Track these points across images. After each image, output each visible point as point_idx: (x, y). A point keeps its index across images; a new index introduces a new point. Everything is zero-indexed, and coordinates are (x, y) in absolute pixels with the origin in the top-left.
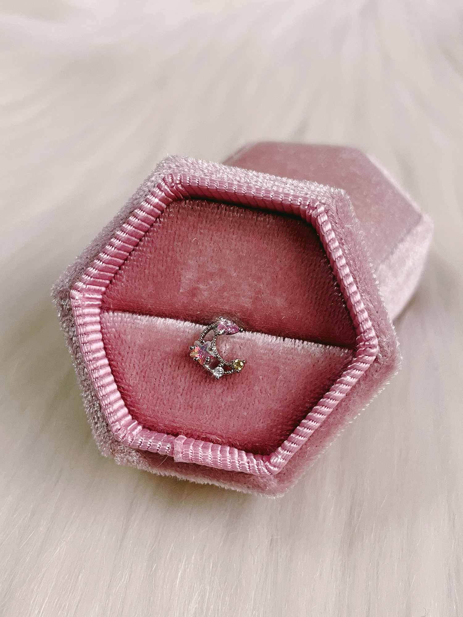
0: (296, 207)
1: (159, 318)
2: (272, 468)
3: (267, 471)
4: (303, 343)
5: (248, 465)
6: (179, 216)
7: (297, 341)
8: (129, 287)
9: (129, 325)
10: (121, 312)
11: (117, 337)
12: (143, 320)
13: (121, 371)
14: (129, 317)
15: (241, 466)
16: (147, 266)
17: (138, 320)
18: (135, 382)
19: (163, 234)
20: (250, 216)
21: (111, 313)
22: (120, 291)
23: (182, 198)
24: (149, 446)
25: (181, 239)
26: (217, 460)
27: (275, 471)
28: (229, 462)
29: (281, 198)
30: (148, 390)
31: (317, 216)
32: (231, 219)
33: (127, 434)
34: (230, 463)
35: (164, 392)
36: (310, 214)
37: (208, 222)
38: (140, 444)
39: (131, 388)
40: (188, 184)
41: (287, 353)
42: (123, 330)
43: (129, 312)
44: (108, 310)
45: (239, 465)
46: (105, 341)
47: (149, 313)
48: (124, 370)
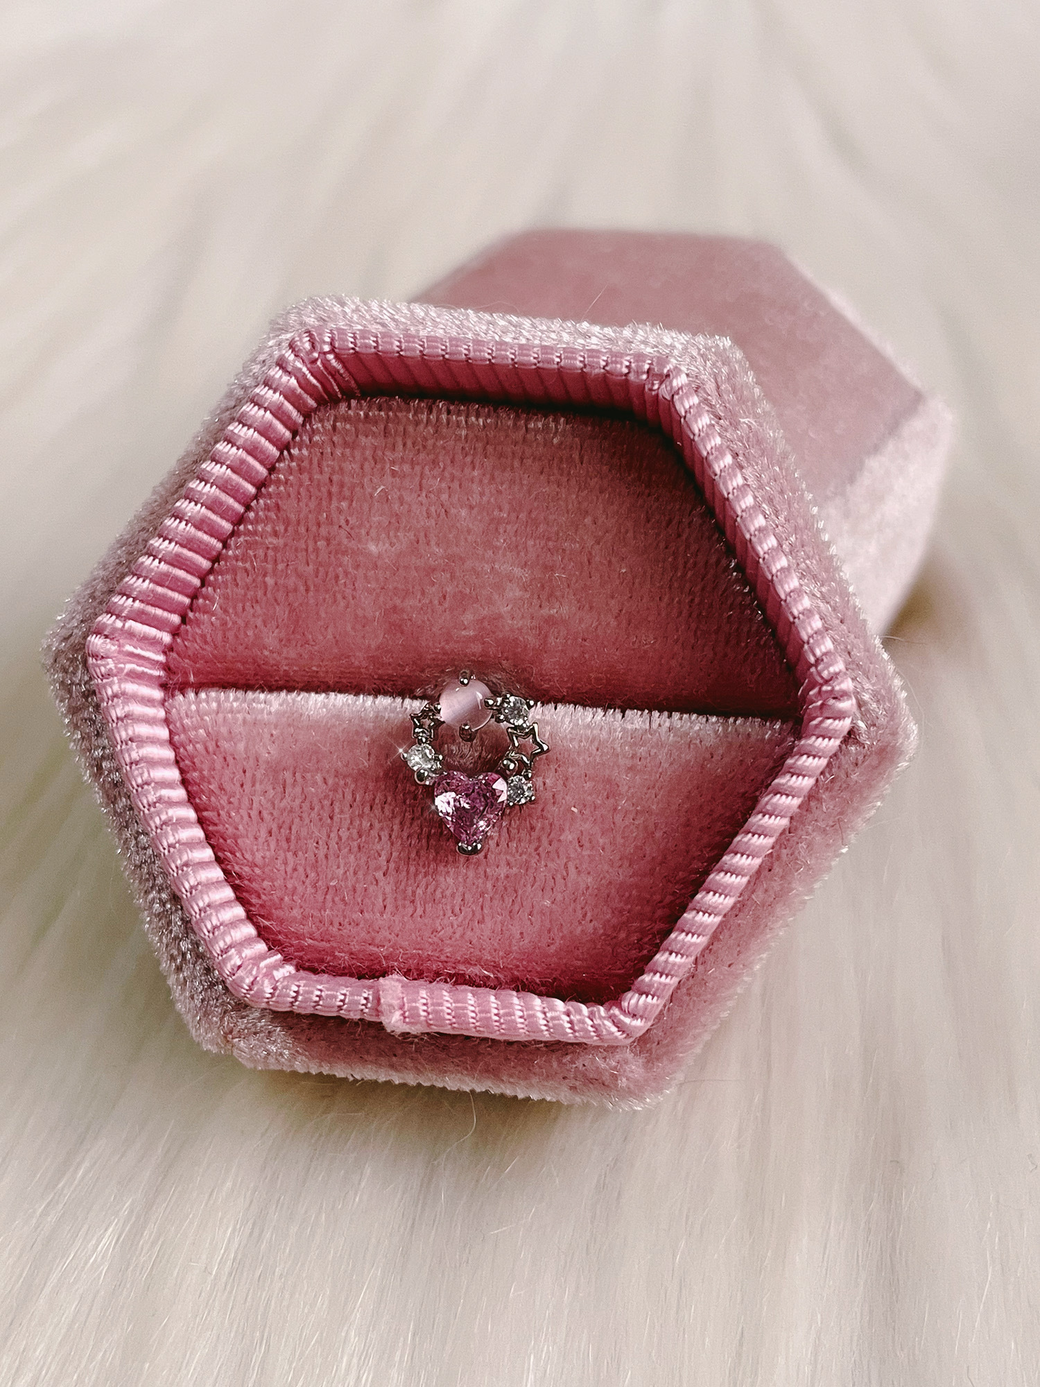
0: (619, 378)
1: (313, 694)
2: (627, 1020)
3: (616, 1029)
4: (670, 716)
5: (568, 1019)
6: (335, 439)
7: (656, 714)
8: (230, 624)
9: (240, 716)
10: (215, 689)
11: (211, 749)
12: (274, 703)
13: (231, 830)
14: (236, 699)
15: (551, 1024)
16: (270, 567)
17: (261, 703)
18: (268, 853)
19: (301, 485)
20: (510, 423)
21: (191, 695)
22: (208, 636)
23: (340, 396)
24: (317, 999)
25: (347, 493)
26: (489, 1015)
27: (635, 1027)
28: (521, 1017)
29: (581, 361)
30: (301, 869)
31: (673, 396)
32: (464, 433)
33: (261, 976)
34: (522, 1020)
35: (341, 871)
36: (654, 393)
37: (409, 443)
38: (296, 998)
39: (257, 871)
40: (352, 351)
41: (635, 744)
42: (224, 730)
43: (236, 686)
44: (183, 688)
45: (545, 1022)
46: (182, 764)
47: (288, 685)
48: (237, 829)
